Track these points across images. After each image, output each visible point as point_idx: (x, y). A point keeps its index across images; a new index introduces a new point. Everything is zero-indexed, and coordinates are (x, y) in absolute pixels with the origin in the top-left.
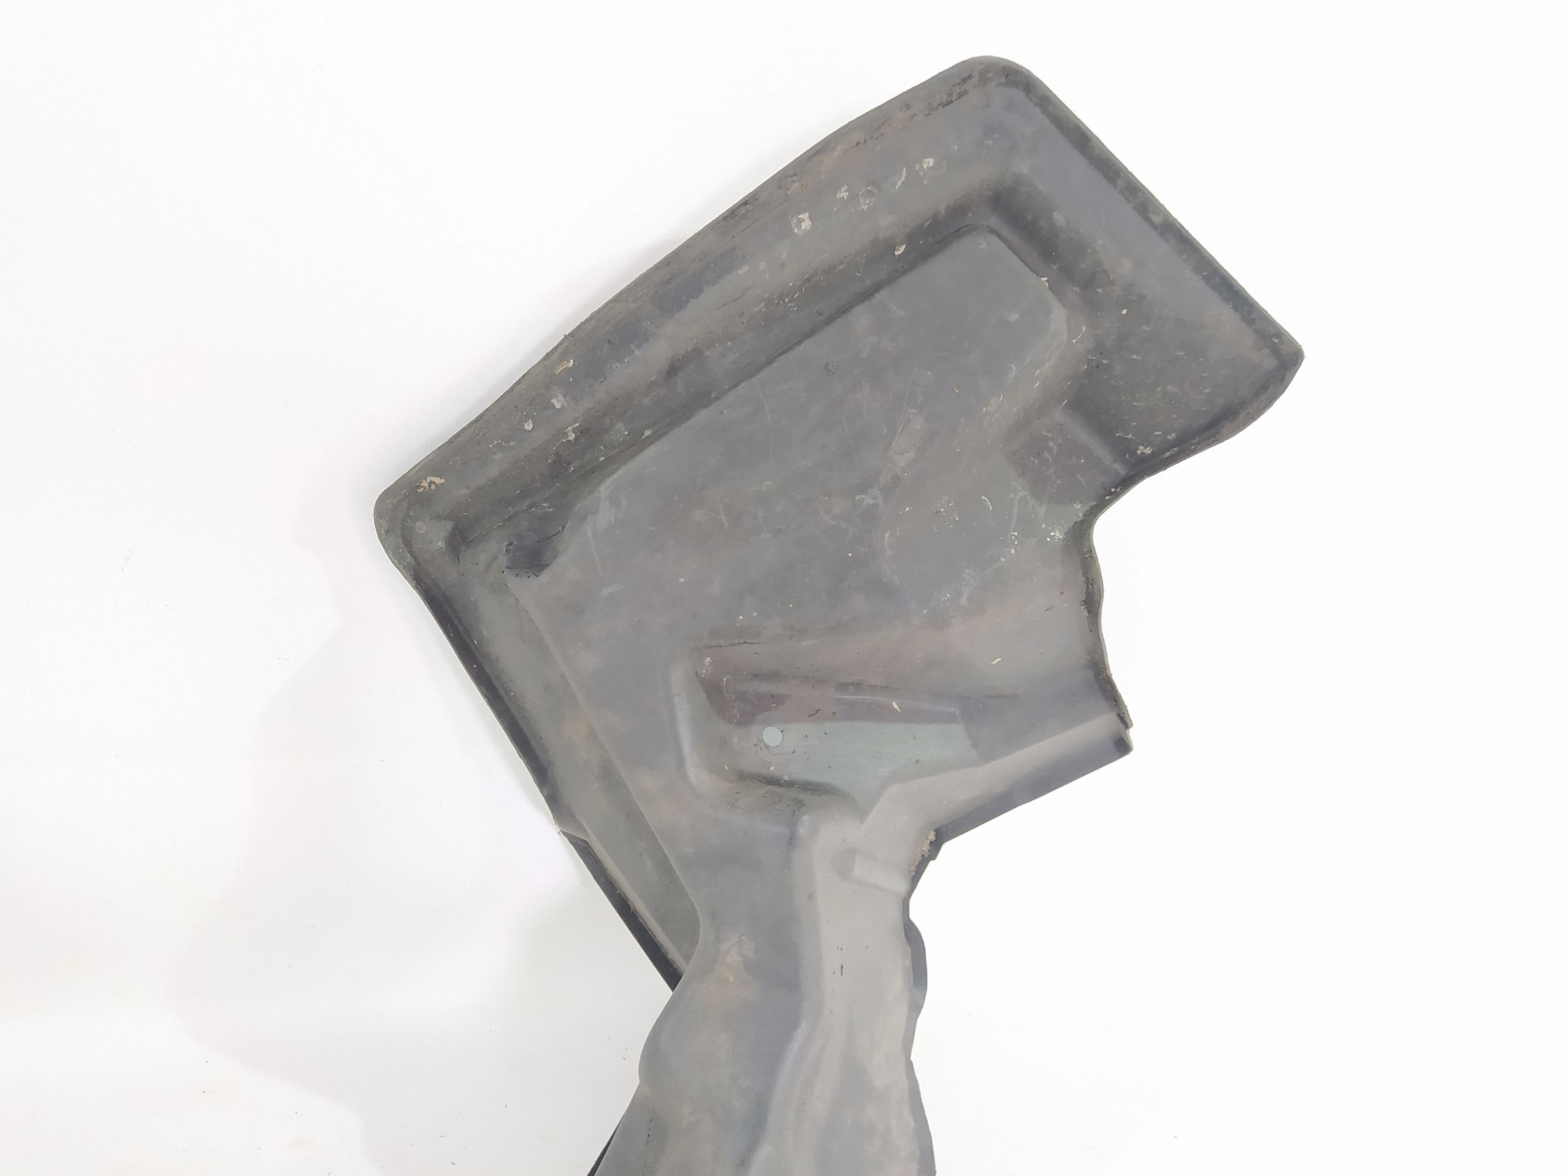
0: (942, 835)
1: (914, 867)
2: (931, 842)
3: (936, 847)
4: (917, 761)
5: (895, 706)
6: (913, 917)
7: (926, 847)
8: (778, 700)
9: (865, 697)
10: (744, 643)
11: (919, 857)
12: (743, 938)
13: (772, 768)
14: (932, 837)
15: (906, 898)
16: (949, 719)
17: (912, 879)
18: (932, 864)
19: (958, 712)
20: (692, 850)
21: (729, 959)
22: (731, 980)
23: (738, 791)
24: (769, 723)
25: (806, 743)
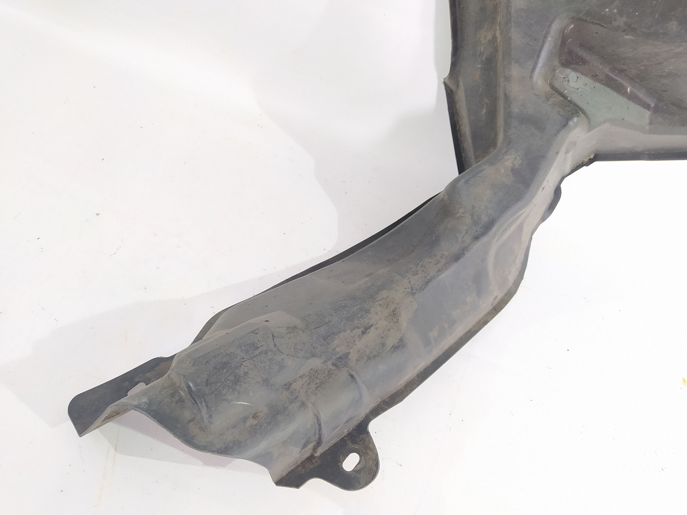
0: (598, 157)
1: (576, 166)
2: (590, 159)
3: (591, 161)
4: (623, 119)
5: (629, 90)
6: (562, 186)
7: (586, 160)
8: (584, 62)
9: (619, 79)
10: (599, 24)
11: (581, 162)
12: (518, 157)
13: (566, 92)
14: (592, 157)
15: (564, 177)
16: (647, 106)
17: (572, 170)
18: (585, 167)
19: (653, 105)
20: (518, 111)
21: (506, 163)
22: (502, 172)
23: (552, 94)
24: (575, 70)
25: (584, 88)
